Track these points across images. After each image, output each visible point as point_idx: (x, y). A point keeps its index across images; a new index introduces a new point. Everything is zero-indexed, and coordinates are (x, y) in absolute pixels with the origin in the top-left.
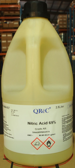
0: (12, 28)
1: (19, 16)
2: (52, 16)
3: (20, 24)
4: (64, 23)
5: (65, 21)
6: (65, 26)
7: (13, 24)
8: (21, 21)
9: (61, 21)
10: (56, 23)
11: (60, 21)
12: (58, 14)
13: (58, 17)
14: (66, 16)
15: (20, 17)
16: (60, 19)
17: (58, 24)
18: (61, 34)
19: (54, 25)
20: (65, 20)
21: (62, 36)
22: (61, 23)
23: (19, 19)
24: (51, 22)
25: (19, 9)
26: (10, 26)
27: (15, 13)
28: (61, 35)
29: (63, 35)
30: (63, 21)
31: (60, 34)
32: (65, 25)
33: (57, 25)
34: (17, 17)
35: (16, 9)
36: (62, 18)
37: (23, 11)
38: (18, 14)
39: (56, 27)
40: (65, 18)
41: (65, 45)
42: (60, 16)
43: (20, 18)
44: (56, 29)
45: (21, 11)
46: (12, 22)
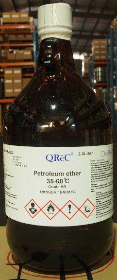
9: (97, 49)
11: (95, 49)
18: (97, 68)
21: (98, 72)
22: (97, 52)
26: (18, 58)
27: (25, 37)
30: (100, 49)
33: (91, 55)
39: (89, 58)
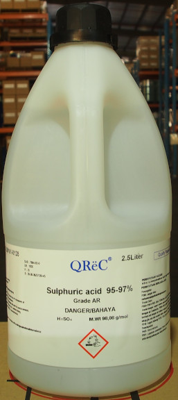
0: (27, 69)
1: (44, 39)
2: (122, 40)
3: (46, 59)
4: (153, 56)
5: (153, 52)
6: (154, 64)
7: (31, 59)
8: (49, 51)
10: (132, 56)
12: (136, 34)
13: (137, 42)
14: (155, 40)
15: (46, 41)
16: (141, 46)
17: (138, 59)
19: (127, 60)
20: (153, 48)
23: (46, 47)
24: (121, 55)
25: (44, 24)
28: (144, 85)
29: (148, 84)
31: (141, 84)
32: (153, 60)
34: (39, 42)
35: (38, 24)
36: (146, 45)
37: (53, 29)
38: (42, 35)
40: (153, 44)
41: (153, 110)
42: (143, 40)
43: (48, 44)
44: (134, 71)
45: (49, 29)
46: (29, 55)
